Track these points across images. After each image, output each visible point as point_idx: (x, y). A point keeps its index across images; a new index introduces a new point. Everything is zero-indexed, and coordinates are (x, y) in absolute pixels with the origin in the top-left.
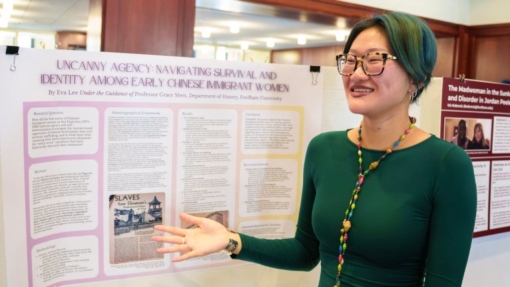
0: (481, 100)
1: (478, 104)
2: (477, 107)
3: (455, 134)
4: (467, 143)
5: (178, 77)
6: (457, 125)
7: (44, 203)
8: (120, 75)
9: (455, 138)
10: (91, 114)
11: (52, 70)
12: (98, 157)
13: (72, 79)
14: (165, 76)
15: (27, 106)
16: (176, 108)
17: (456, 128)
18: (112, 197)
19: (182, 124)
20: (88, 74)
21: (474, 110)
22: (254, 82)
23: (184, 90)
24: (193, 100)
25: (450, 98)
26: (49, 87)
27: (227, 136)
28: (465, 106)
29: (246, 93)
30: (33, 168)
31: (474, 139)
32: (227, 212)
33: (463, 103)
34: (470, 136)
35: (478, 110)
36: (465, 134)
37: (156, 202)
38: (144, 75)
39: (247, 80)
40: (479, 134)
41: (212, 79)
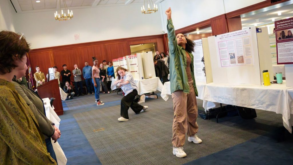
0: (289, 24)
1: (288, 25)
2: (288, 26)
3: (281, 35)
4: (285, 37)
5: (234, 35)
6: (281, 32)
7: (222, 54)
8: (227, 36)
9: (281, 36)
10: (225, 42)
11: (221, 37)
12: (227, 48)
13: (223, 38)
14: (232, 35)
15: (218, 42)
16: (234, 39)
17: (280, 33)
18: (229, 54)
19: (235, 42)
20: (224, 37)
21: (287, 27)
22: (244, 33)
23: (234, 37)
24: (235, 38)
25: (277, 26)
26: (221, 39)
27: (241, 43)
28: (283, 27)
29: (243, 35)
30: (220, 50)
31: (288, 35)
32: (243, 56)
33: (282, 26)
34: (286, 34)
35: (288, 27)
36: (284, 35)
37: (234, 54)
38: (230, 35)
39: (242, 33)
40: (290, 33)
41: (238, 34)
